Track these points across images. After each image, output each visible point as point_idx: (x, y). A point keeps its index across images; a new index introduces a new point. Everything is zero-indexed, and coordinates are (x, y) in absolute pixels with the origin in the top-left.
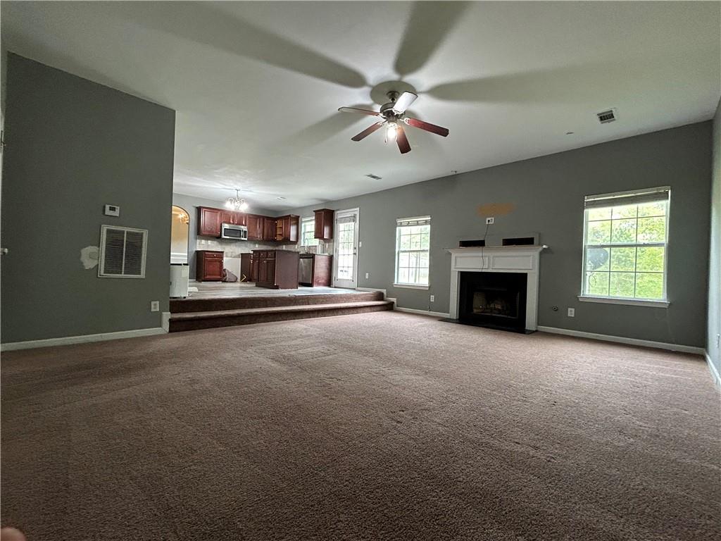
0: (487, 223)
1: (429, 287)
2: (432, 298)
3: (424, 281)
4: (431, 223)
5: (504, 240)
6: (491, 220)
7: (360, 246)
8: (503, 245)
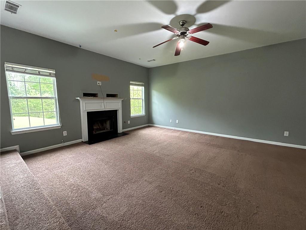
1: (61, 126)
2: (65, 133)
4: (56, 76)
5: (107, 95)
6: (99, 83)
8: (107, 97)
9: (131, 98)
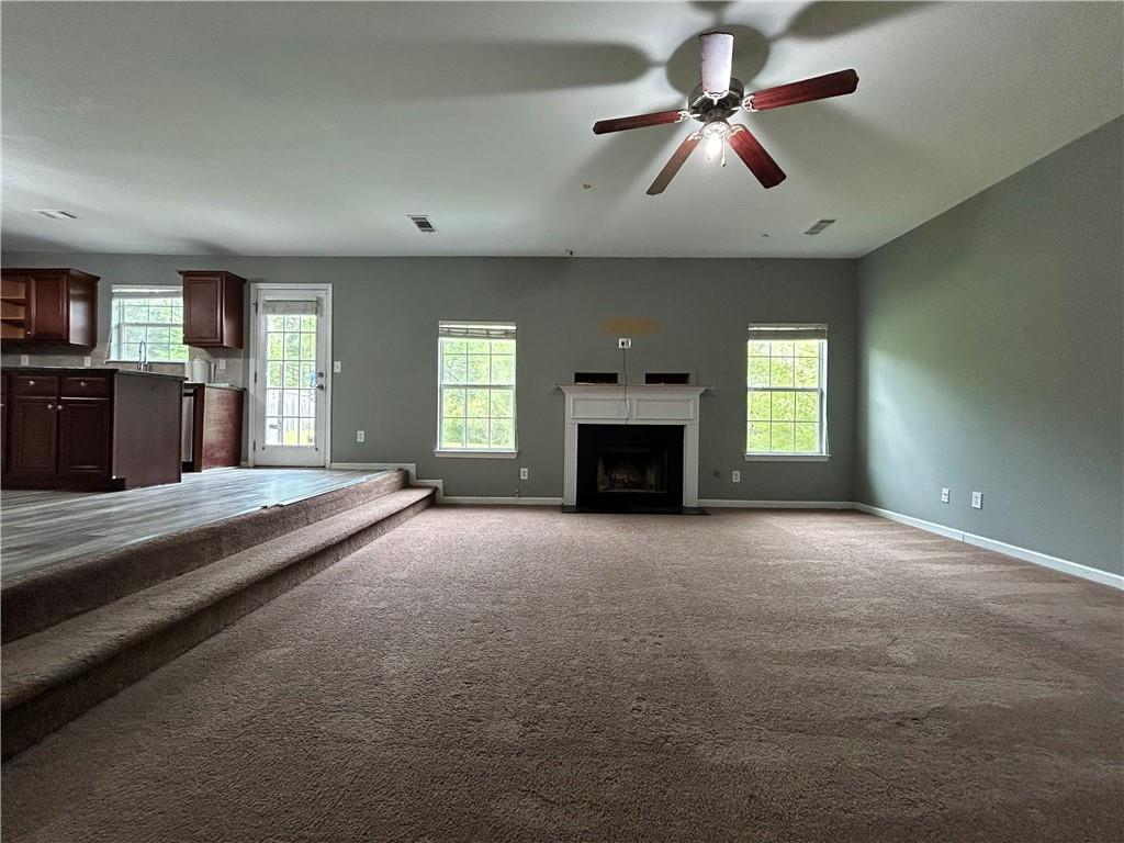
0: (620, 346)
1: (518, 454)
2: (524, 473)
3: (507, 444)
4: (517, 336)
5: (647, 375)
6: (625, 343)
7: (338, 370)
8: (647, 382)
9: (749, 386)
